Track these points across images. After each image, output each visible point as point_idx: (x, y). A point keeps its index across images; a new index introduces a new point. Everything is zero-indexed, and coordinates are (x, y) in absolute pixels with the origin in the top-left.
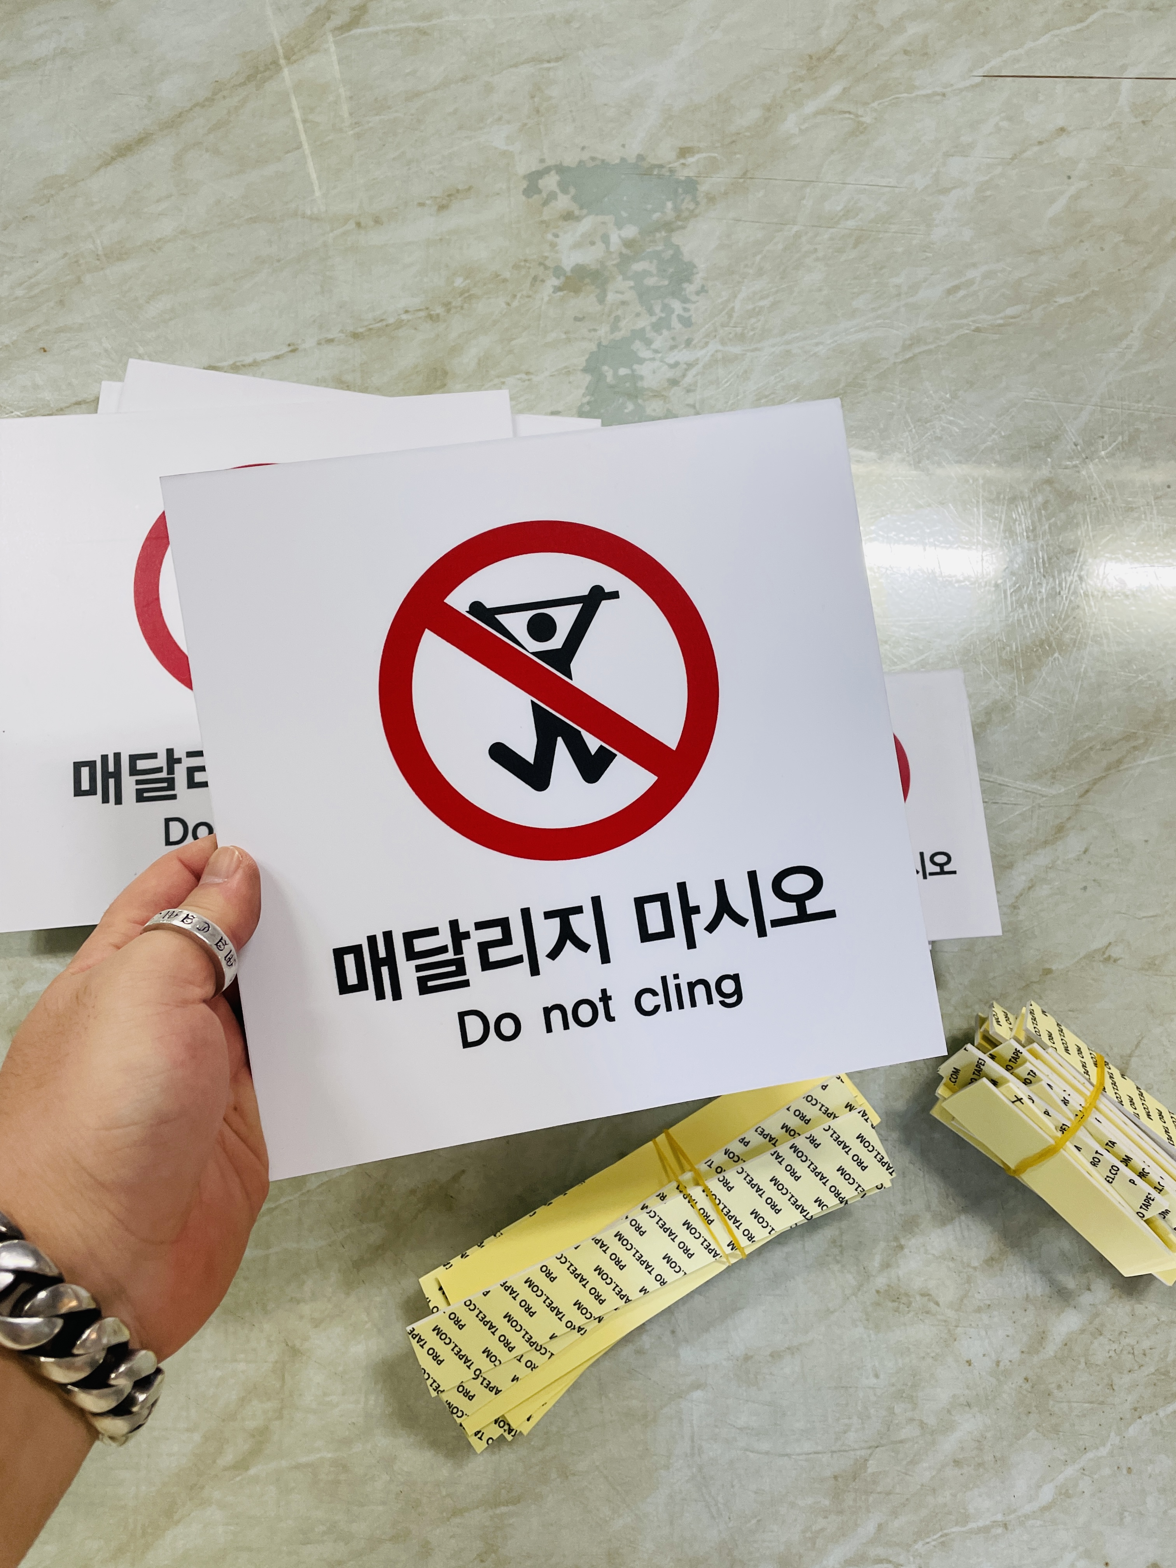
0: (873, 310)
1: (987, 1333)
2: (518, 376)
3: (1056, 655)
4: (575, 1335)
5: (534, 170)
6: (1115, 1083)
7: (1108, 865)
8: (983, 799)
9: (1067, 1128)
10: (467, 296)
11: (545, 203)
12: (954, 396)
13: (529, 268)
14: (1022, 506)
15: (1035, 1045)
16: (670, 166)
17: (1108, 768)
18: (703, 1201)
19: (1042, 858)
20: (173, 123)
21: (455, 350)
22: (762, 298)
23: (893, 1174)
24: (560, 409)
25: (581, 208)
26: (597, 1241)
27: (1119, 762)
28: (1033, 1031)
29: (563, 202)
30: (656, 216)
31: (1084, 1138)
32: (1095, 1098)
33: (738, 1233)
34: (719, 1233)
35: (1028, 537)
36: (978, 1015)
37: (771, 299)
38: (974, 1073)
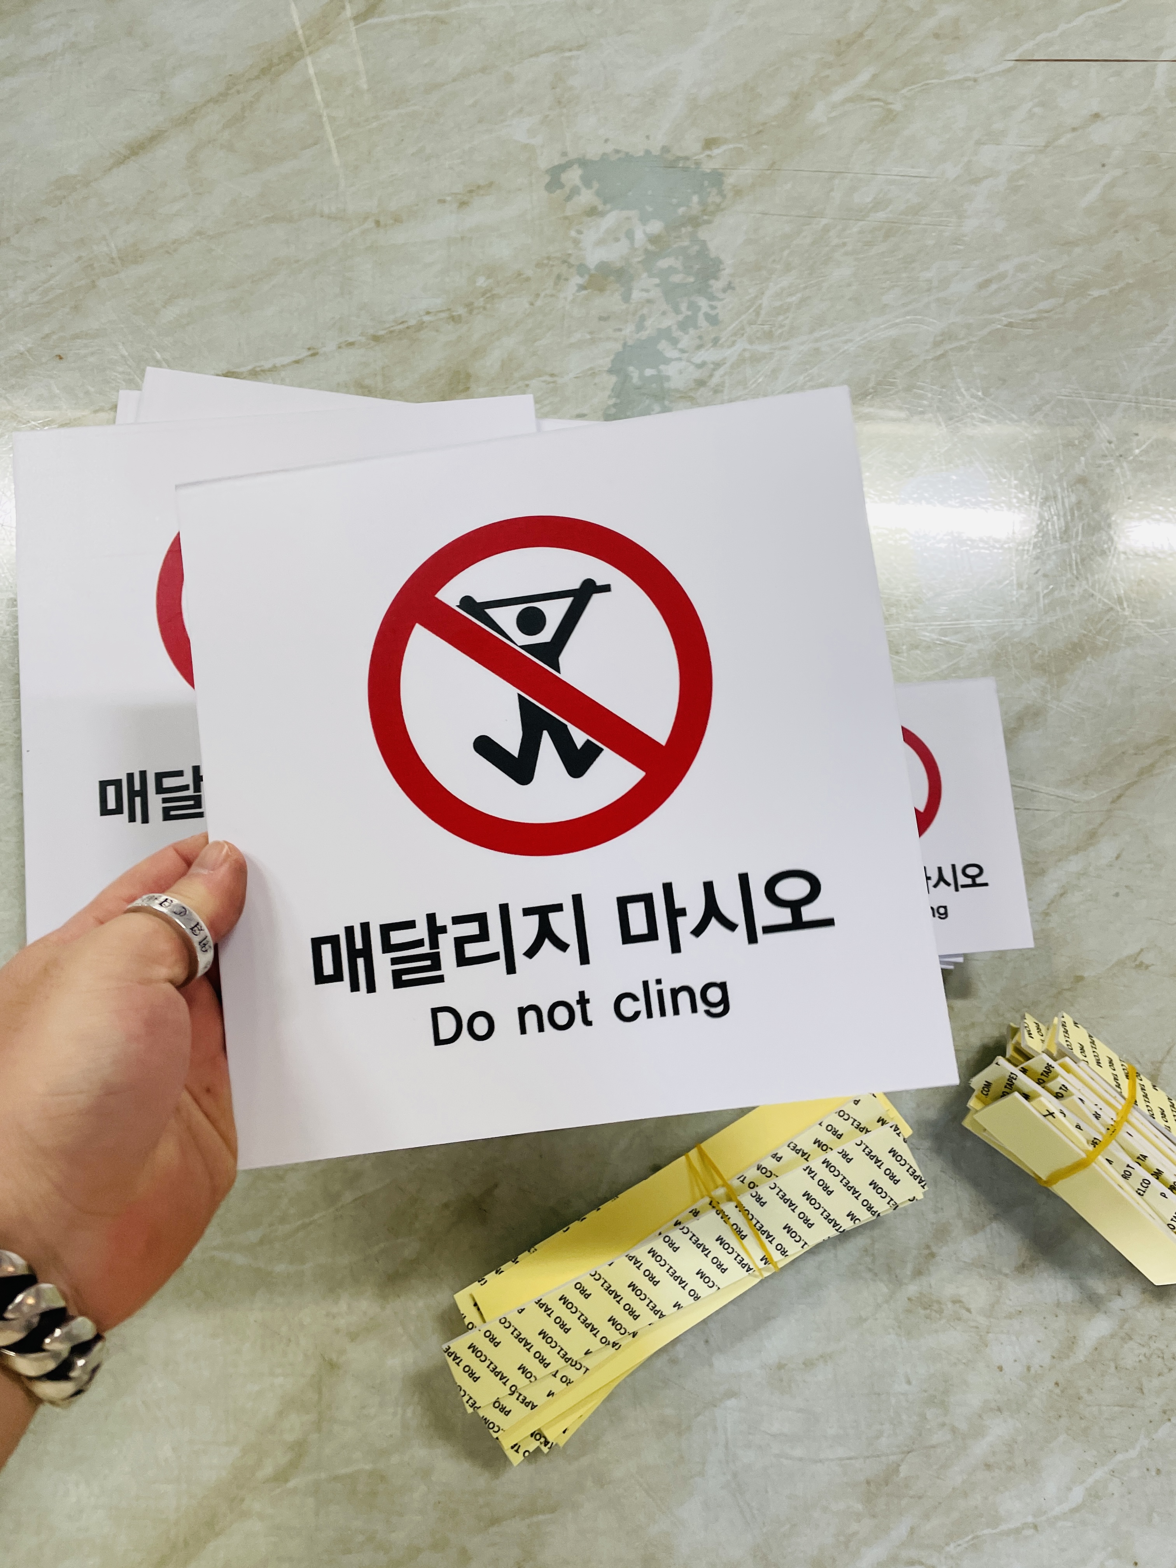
0: (904, 305)
1: (1018, 1339)
2: (542, 379)
3: (1089, 659)
4: (611, 1350)
5: (556, 164)
6: (1147, 1095)
7: (1141, 871)
8: (1014, 806)
9: (1098, 1141)
10: (490, 296)
11: (569, 198)
12: (986, 393)
13: (553, 266)
14: (1055, 507)
15: (1067, 1060)
16: (695, 158)
17: (1141, 773)
18: (736, 1217)
19: (1074, 865)
20: (185, 121)
21: (478, 352)
22: (791, 295)
23: (925, 1187)
24: (585, 412)
25: (605, 203)
26: (631, 1258)
27: (1152, 766)
28: (1065, 1044)
29: (586, 197)
30: (681, 210)
31: (1116, 1153)
32: (1127, 1111)
33: (771, 1248)
34: (752, 1249)
35: (1061, 538)
36: (1010, 1026)
37: (799, 295)
38: (1006, 1087)
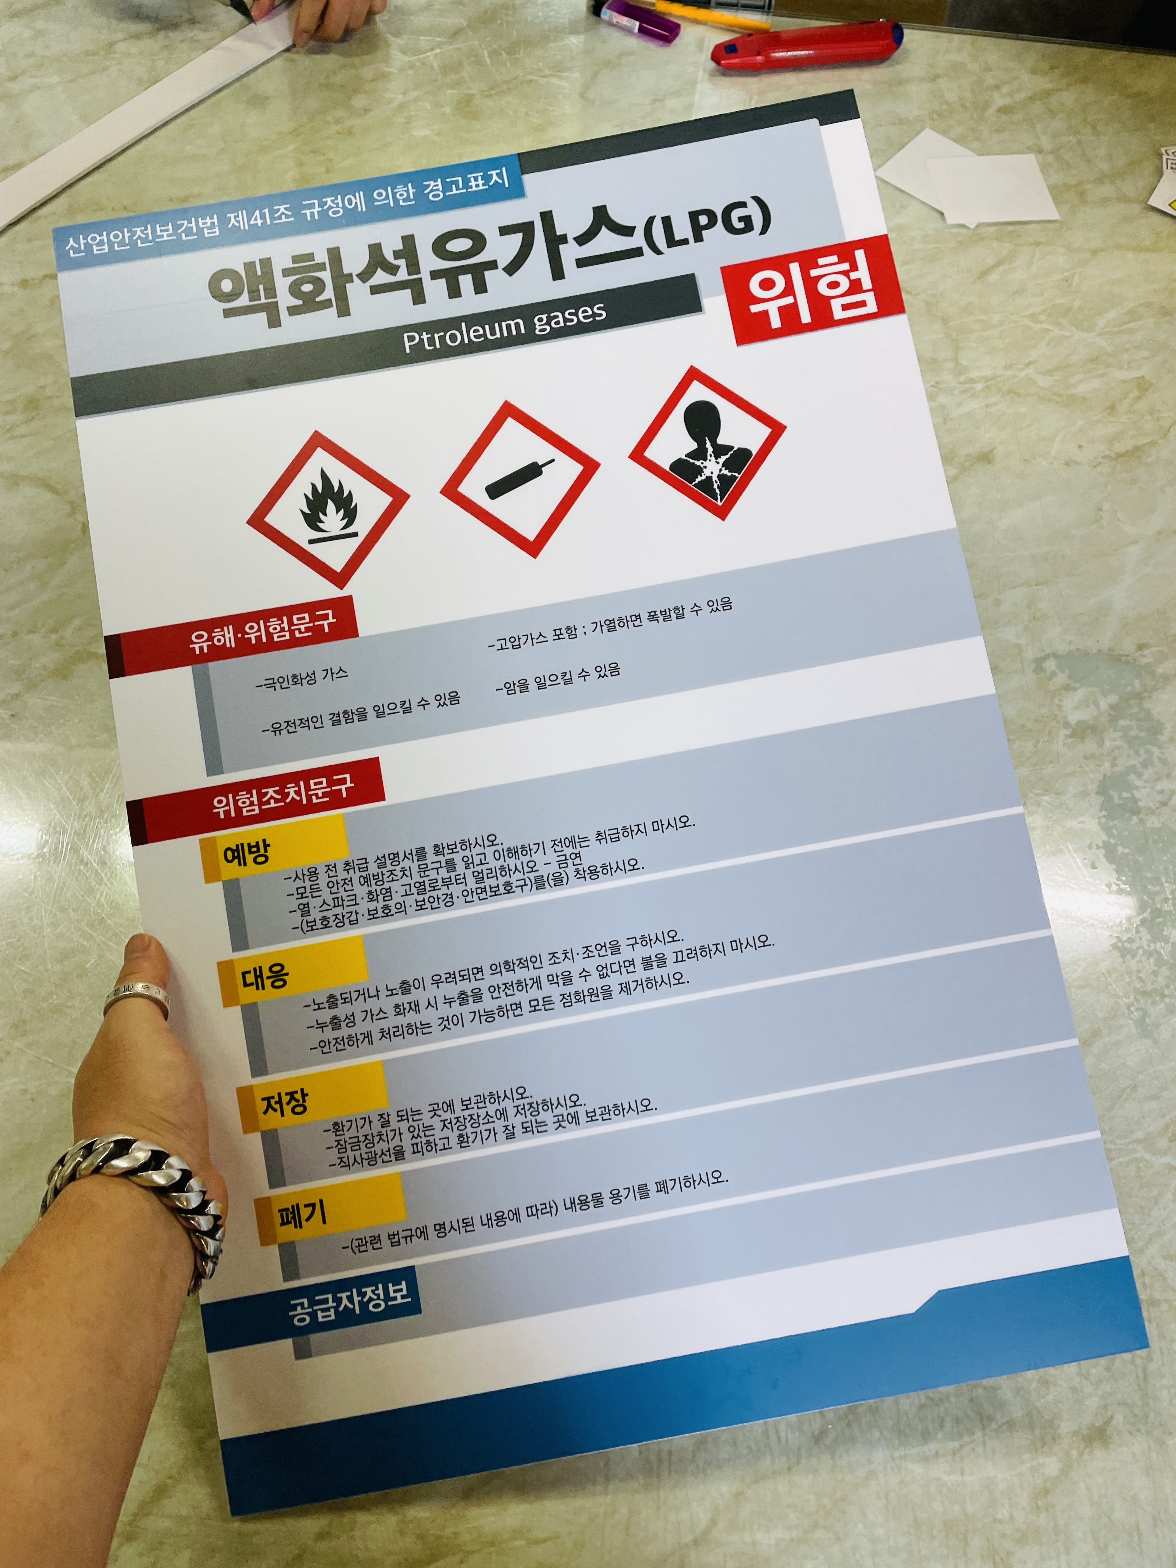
2: (1050, 796)
5: (1038, 656)
11: (1050, 679)
13: (1046, 722)
16: (1133, 655)
25: (1076, 682)
29: (1061, 678)
30: (1129, 689)
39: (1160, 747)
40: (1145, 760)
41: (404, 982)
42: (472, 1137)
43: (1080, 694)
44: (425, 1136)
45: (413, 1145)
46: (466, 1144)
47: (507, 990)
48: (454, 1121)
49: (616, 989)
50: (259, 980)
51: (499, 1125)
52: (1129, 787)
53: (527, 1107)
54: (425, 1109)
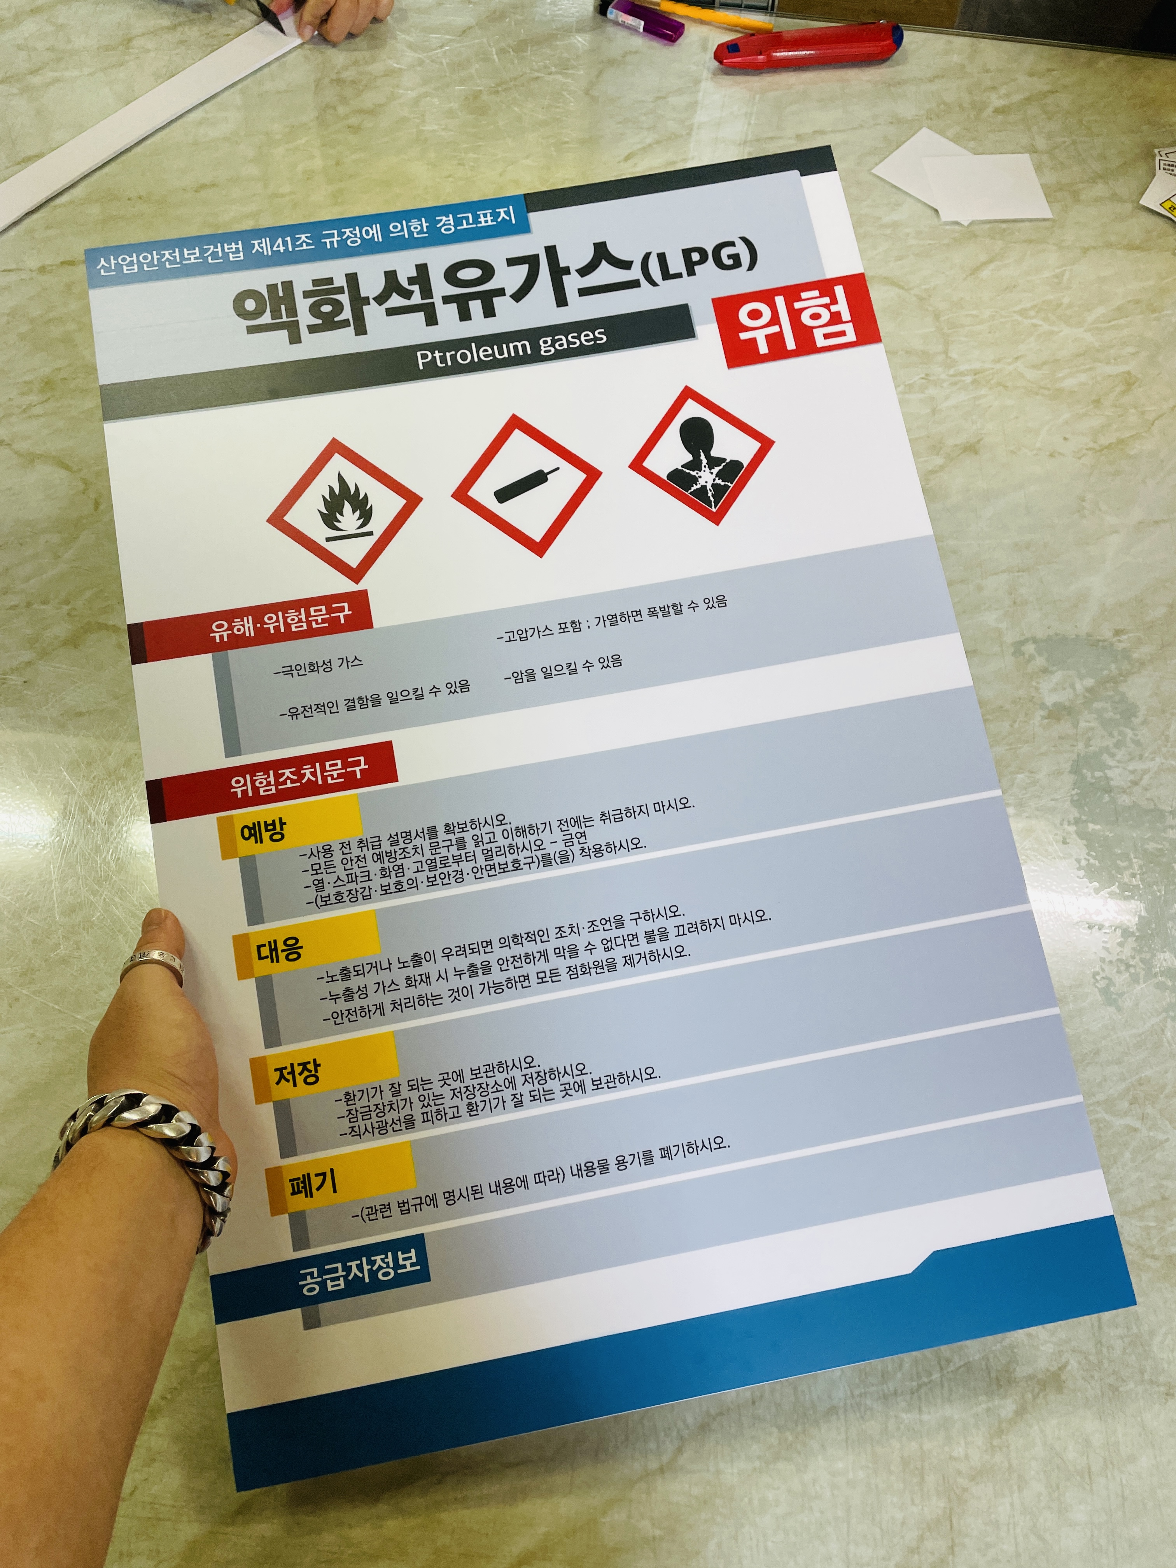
5: (1017, 640)
11: (1028, 661)
13: (1023, 703)
16: (1109, 641)
25: (1053, 666)
29: (1040, 661)
30: (1105, 672)
39: (1133, 729)
40: (1118, 741)
41: (416, 955)
42: (481, 1105)
43: (1058, 676)
44: (435, 1105)
45: (423, 1114)
46: (475, 1113)
47: (515, 962)
48: (464, 1090)
49: (620, 962)
50: (274, 953)
51: (507, 1094)
52: (1103, 767)
53: (535, 1076)
54: (436, 1078)
